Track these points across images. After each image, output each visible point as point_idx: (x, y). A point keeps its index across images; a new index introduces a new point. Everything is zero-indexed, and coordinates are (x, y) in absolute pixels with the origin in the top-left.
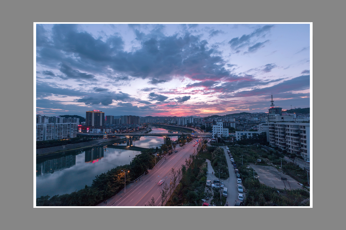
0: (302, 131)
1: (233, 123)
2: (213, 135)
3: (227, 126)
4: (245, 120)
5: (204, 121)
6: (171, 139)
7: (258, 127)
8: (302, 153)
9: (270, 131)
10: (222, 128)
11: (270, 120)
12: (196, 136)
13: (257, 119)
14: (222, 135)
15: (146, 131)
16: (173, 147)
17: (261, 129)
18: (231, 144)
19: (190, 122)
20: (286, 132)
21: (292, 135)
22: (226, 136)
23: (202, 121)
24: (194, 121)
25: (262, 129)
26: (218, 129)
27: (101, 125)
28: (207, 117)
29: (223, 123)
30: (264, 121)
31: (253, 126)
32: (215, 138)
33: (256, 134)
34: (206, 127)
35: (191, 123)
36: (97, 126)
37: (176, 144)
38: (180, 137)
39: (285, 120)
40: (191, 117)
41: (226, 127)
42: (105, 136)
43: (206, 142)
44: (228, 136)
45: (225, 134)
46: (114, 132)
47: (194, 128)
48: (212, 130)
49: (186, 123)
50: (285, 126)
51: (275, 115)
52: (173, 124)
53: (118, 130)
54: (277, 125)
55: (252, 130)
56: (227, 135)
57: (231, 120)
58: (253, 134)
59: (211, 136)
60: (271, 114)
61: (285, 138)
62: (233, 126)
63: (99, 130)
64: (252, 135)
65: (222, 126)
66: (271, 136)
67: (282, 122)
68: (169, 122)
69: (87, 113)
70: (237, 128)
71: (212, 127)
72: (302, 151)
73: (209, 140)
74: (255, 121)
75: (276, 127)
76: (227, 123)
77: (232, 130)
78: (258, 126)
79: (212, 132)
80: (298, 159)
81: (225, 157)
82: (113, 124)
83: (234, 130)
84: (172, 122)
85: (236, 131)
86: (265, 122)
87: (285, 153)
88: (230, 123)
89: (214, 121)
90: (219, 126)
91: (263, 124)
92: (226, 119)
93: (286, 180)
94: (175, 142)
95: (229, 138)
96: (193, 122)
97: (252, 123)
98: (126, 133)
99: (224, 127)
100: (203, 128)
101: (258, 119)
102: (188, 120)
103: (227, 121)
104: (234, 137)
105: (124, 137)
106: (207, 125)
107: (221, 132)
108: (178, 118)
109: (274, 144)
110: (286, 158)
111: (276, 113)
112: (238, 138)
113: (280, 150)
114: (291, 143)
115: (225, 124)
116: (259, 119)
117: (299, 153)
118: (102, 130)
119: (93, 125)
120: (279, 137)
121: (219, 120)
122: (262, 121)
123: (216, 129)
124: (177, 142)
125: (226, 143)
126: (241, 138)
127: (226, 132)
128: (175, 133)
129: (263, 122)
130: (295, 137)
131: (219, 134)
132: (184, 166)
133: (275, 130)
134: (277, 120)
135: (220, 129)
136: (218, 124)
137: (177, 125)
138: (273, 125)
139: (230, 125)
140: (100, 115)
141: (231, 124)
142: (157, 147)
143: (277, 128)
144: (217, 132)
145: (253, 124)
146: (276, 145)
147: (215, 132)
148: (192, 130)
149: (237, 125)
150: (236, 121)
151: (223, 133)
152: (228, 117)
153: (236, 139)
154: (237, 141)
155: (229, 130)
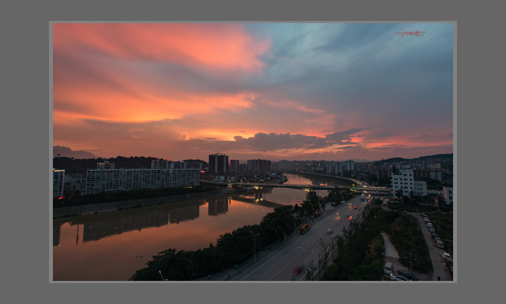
1: (436, 171)
2: (394, 192)
3: (422, 176)
5: (373, 168)
6: (317, 194)
10: (411, 180)
12: (359, 192)
14: (412, 192)
15: (280, 181)
16: (320, 205)
18: (434, 209)
19: (349, 170)
22: (422, 195)
23: (370, 167)
24: (355, 168)
26: (403, 182)
27: (225, 171)
28: (380, 161)
29: (414, 171)
32: (397, 197)
34: (378, 177)
35: (351, 170)
36: (221, 173)
37: (325, 202)
38: (331, 191)
40: (350, 162)
41: (421, 179)
42: (230, 185)
43: (379, 202)
44: (425, 194)
45: (419, 191)
46: (239, 181)
47: (356, 178)
48: (392, 182)
49: (341, 171)
52: (319, 172)
53: (245, 178)
56: (422, 193)
57: (431, 166)
59: (388, 193)
62: (436, 176)
63: (223, 178)
65: (412, 177)
68: (313, 168)
69: (210, 156)
70: (447, 180)
71: (391, 178)
73: (386, 201)
76: (421, 172)
77: (434, 184)
79: (392, 186)
81: (421, 232)
82: (238, 170)
84: (317, 169)
85: (444, 187)
88: (429, 172)
89: (394, 167)
90: (405, 177)
92: (419, 165)
94: (324, 198)
95: (427, 199)
96: (353, 169)
98: (254, 182)
99: (415, 179)
100: (371, 180)
102: (344, 165)
103: (422, 169)
104: (440, 198)
105: (251, 188)
106: (379, 175)
107: (409, 188)
108: (328, 163)
112: (450, 201)
115: (417, 172)
118: (226, 178)
119: (216, 172)
121: (404, 166)
123: (399, 181)
124: (329, 199)
125: (423, 207)
127: (420, 187)
128: (323, 185)
131: (406, 190)
132: (340, 237)
135: (408, 182)
136: (403, 173)
137: (325, 174)
139: (429, 176)
140: (223, 159)
141: (432, 174)
142: (296, 205)
144: (402, 187)
147: (396, 187)
148: (352, 182)
149: (446, 176)
150: (442, 168)
151: (413, 189)
152: (423, 162)
153: (445, 202)
154: (448, 205)
155: (427, 184)
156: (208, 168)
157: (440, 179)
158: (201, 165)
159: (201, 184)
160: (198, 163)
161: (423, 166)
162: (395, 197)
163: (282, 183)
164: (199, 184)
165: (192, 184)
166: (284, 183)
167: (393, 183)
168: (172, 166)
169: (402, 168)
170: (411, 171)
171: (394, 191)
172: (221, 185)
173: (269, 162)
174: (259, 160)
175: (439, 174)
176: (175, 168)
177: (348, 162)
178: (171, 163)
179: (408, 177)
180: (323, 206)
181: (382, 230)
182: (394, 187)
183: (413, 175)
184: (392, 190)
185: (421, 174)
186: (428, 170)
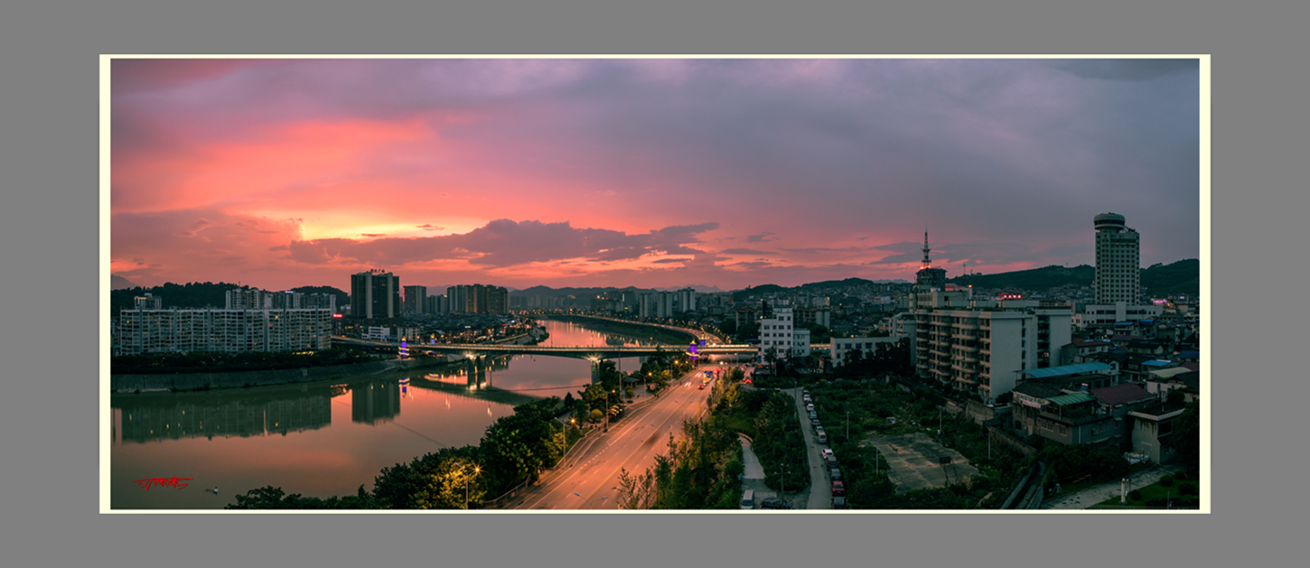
0: (983, 331)
1: (823, 311)
2: (762, 354)
3: (804, 321)
4: (857, 302)
5: (730, 306)
6: (617, 366)
7: (891, 325)
8: (981, 386)
9: (919, 335)
10: (789, 327)
11: (919, 303)
12: (704, 357)
13: (886, 300)
14: (789, 351)
15: (530, 339)
16: (623, 393)
17: (897, 330)
18: (816, 377)
19: (685, 309)
20: (953, 336)
21: (964, 342)
22: (803, 355)
23: (726, 303)
24: (697, 304)
25: (901, 330)
26: (778, 331)
27: (391, 315)
28: (742, 291)
29: (794, 311)
30: (905, 306)
31: (877, 322)
32: (767, 363)
33: (884, 344)
34: (738, 325)
35: (689, 311)
36: (381, 319)
37: (634, 383)
38: (646, 358)
39: (951, 304)
40: (689, 291)
41: (803, 326)
42: (404, 351)
43: (738, 376)
44: (807, 353)
45: (799, 348)
46: (427, 339)
47: (697, 328)
48: (760, 334)
49: (669, 312)
50: (951, 319)
51: (932, 290)
52: (623, 315)
53: (440, 332)
54: (934, 317)
55: (875, 334)
56: (803, 351)
57: (818, 302)
58: (877, 344)
59: (753, 356)
60: (923, 287)
61: (949, 352)
62: (823, 320)
63: (385, 331)
64: (874, 349)
65: (791, 323)
66: (920, 348)
67: (946, 308)
68: (609, 306)
69: (354, 277)
70: (836, 327)
71: (759, 325)
72: (981, 381)
73: (748, 372)
74: (883, 305)
75: (933, 323)
76: (804, 313)
77: (819, 334)
78: (890, 321)
79: (760, 342)
80: (974, 404)
81: (799, 422)
82: (424, 311)
83: (825, 336)
84: (619, 308)
86: (907, 310)
87: (949, 392)
88: (815, 312)
89: (764, 303)
90: (781, 323)
91: (903, 316)
92: (802, 300)
93: (949, 462)
94: (631, 376)
95: (810, 361)
96: (693, 307)
97: (876, 313)
98: (465, 342)
99: (795, 326)
100: (728, 330)
101: (892, 299)
102: (676, 299)
103: (806, 306)
104: (825, 358)
105: (457, 357)
106: (740, 319)
107: (786, 343)
108: (644, 293)
109: (926, 370)
110: (951, 406)
111: (934, 285)
112: (838, 361)
113: (939, 386)
114: (960, 363)
115: (798, 314)
116: (894, 301)
117: (975, 387)
118: (394, 332)
119: (370, 316)
120: (938, 350)
121: (780, 302)
122: (900, 306)
123: (771, 331)
124: (640, 378)
125: (804, 376)
126: (846, 360)
127: (801, 341)
128: (630, 345)
129: (902, 310)
130: (970, 349)
131: (781, 347)
132: (664, 459)
133: (931, 333)
134: (934, 303)
135: (785, 331)
136: (779, 315)
137: (636, 320)
138: (926, 317)
139: (814, 320)
140: (386, 283)
141: (819, 315)
142: (569, 395)
143: (934, 326)
144: (775, 342)
145: (878, 315)
146: (930, 373)
147: (767, 343)
148: (690, 337)
149: (835, 319)
150: (831, 305)
151: (792, 345)
152: (808, 294)
153: (831, 364)
154: (835, 368)
155: (811, 335)
156: (349, 308)
157: (827, 324)
158: (333, 299)
159: (333, 344)
160: (325, 295)
161: (808, 301)
162: (764, 363)
163: (534, 342)
164: (330, 346)
165: (314, 344)
166: (540, 344)
167: (763, 335)
168: (268, 302)
169: (777, 306)
170: (791, 310)
171: (763, 351)
172: (382, 350)
173: (503, 291)
174: (478, 286)
175: (827, 315)
176: (274, 307)
177: (685, 293)
178: (266, 296)
179: (785, 323)
180: (629, 395)
181: (740, 431)
182: (763, 342)
183: (792, 319)
184: (760, 349)
185: (804, 317)
186: (814, 309)
